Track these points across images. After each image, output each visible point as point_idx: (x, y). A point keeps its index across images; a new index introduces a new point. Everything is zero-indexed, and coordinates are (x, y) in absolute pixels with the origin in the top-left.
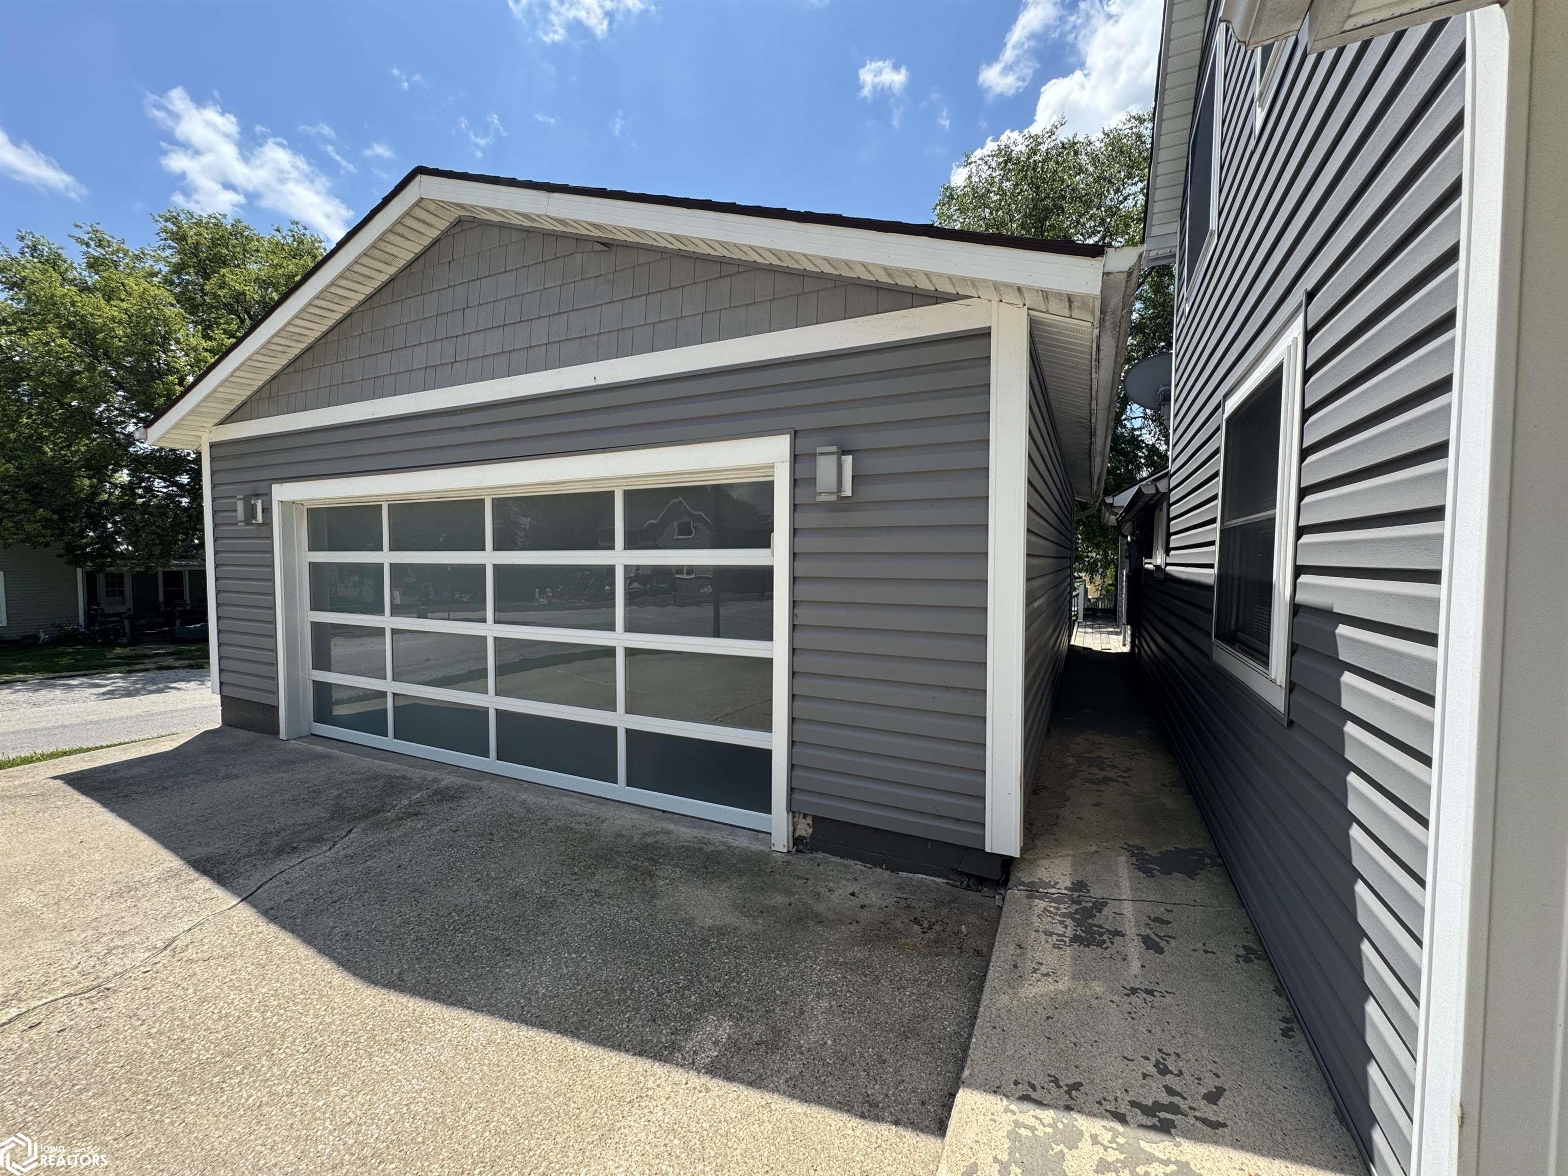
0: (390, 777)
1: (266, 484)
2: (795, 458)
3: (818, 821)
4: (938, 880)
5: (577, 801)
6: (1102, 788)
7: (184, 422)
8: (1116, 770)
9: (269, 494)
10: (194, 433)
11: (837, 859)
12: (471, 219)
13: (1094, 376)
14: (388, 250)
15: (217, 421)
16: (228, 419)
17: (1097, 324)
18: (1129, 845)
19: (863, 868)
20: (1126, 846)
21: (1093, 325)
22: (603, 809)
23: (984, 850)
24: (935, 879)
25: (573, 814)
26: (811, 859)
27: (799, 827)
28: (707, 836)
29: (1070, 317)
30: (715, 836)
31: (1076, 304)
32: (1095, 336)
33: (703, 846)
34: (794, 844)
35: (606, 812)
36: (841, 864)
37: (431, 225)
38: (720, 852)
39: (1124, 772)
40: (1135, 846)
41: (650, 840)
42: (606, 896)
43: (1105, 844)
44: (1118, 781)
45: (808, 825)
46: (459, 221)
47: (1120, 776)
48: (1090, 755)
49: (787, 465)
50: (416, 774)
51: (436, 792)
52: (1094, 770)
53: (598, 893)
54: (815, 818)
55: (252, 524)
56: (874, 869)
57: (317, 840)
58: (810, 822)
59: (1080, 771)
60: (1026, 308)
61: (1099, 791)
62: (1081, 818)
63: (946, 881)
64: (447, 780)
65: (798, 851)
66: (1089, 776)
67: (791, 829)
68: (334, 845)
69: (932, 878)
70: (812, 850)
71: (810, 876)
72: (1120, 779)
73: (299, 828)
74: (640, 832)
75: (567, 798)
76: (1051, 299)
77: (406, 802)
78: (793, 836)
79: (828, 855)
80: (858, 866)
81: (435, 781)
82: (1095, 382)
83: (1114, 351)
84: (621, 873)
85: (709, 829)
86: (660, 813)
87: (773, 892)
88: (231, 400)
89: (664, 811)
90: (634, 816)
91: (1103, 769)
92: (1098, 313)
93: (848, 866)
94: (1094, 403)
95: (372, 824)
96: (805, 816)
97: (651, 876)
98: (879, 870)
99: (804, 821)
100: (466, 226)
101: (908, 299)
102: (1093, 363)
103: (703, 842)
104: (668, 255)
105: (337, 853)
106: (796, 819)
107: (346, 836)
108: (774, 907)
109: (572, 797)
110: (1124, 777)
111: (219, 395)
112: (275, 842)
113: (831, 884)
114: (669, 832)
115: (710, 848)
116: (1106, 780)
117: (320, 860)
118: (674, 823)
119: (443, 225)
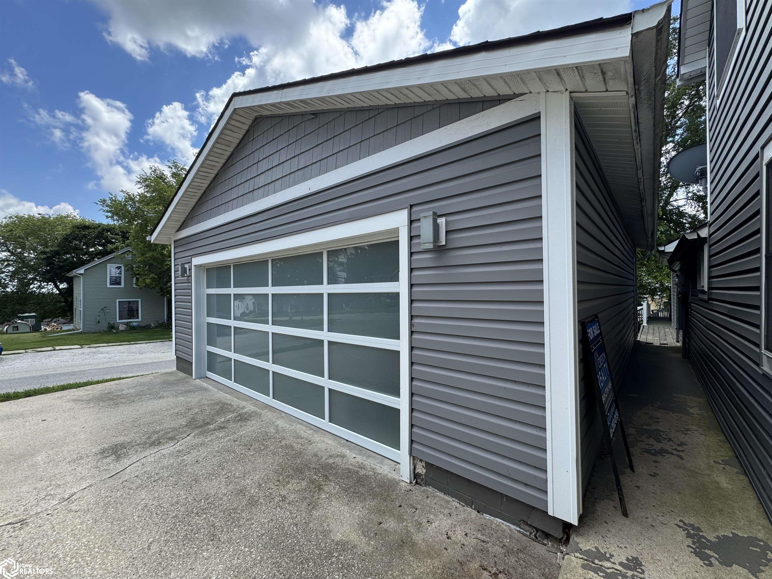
0: (225, 404)
1: (190, 257)
2: (411, 222)
3: (429, 466)
4: (513, 527)
5: (304, 428)
6: (659, 458)
7: (162, 232)
8: (671, 443)
9: (191, 262)
10: (168, 236)
11: (441, 495)
12: (260, 117)
13: (637, 147)
14: (227, 139)
15: (176, 230)
16: (180, 229)
17: (632, 92)
18: (685, 524)
19: (458, 505)
20: (681, 524)
21: (627, 93)
22: (316, 435)
23: (547, 513)
24: (510, 525)
25: (298, 437)
26: (424, 491)
27: (417, 467)
28: (365, 462)
29: (607, 91)
30: (369, 462)
31: (609, 74)
32: (631, 106)
33: (360, 470)
34: (415, 478)
35: (317, 437)
36: (443, 499)
37: (243, 123)
38: (368, 477)
39: (678, 445)
40: (692, 526)
41: (331, 461)
42: (288, 501)
43: (661, 518)
44: (673, 454)
45: (423, 466)
46: (256, 119)
47: (676, 450)
48: (649, 428)
49: (406, 228)
50: (236, 402)
51: (240, 415)
52: (651, 441)
53: (284, 498)
54: (426, 463)
55: (185, 277)
56: (466, 508)
57: (172, 439)
58: (424, 465)
59: (640, 441)
60: (568, 92)
61: (655, 462)
62: (638, 487)
63: (518, 529)
64: (249, 407)
65: (417, 483)
66: (647, 447)
67: (412, 467)
68: (177, 443)
69: (508, 524)
70: (426, 484)
71: (419, 507)
72: (675, 452)
73: (169, 430)
74: (328, 454)
75: (300, 426)
76: (587, 75)
77: (223, 420)
78: (414, 472)
79: (436, 490)
80: (455, 503)
81: (243, 408)
82: (638, 153)
83: (652, 123)
84: (304, 484)
85: (369, 457)
86: (345, 441)
87: (390, 517)
88: (179, 220)
89: (347, 441)
90: (330, 442)
91: (660, 442)
92: (631, 79)
93: (448, 502)
94: (640, 172)
95: (200, 432)
96: (421, 461)
97: (320, 490)
98: (469, 509)
99: (420, 463)
100: (258, 120)
101: (480, 105)
102: (634, 134)
103: (362, 467)
104: (344, 112)
105: (175, 448)
106: (415, 461)
107: (185, 438)
108: (386, 530)
109: (303, 425)
110: (679, 451)
111: (173, 218)
112: (154, 437)
113: (432, 517)
114: (343, 456)
115: (363, 472)
116: (662, 452)
117: (165, 452)
118: (351, 450)
119: (249, 122)
